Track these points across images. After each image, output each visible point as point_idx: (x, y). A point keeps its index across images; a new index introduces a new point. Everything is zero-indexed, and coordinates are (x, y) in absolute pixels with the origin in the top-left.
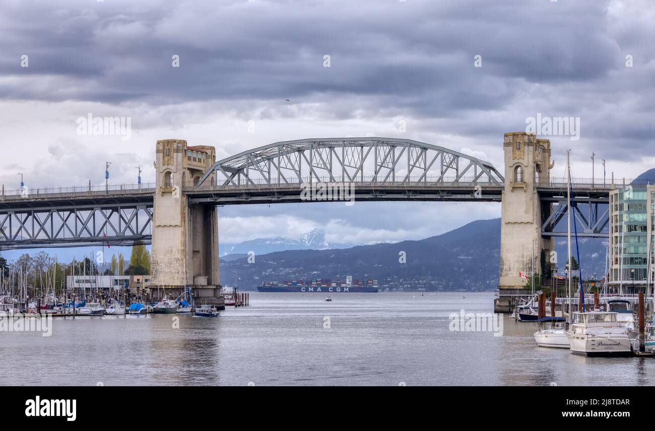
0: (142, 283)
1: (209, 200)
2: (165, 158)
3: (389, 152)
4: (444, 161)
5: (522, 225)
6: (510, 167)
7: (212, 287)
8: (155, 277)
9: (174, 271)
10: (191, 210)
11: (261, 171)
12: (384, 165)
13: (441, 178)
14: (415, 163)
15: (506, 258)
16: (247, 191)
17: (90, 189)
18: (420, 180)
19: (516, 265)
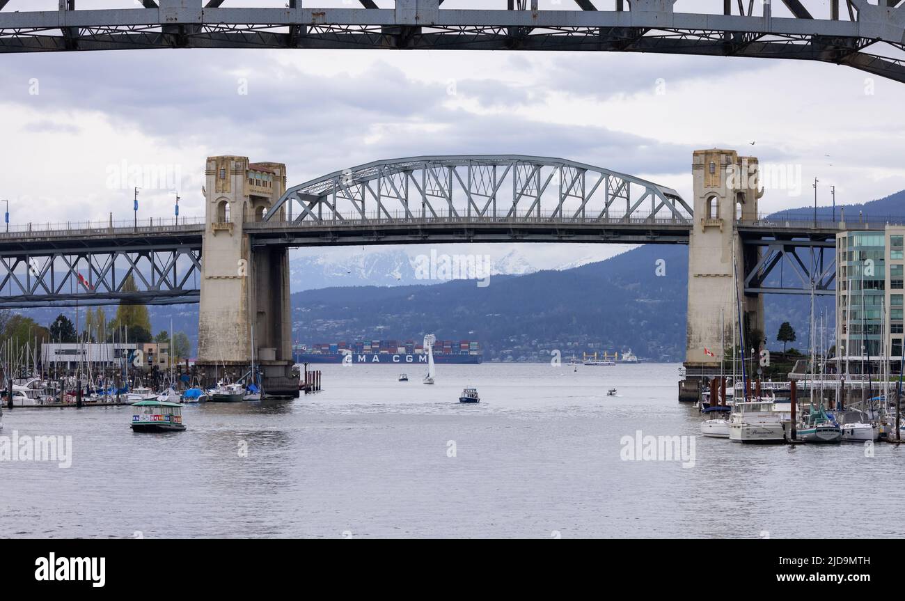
0: (157, 354)
1: (280, 241)
2: (219, 182)
3: (533, 173)
4: (610, 188)
5: (717, 278)
6: (701, 198)
7: (283, 363)
8: (205, 350)
9: (232, 341)
10: (255, 255)
11: (353, 200)
12: (525, 193)
13: (605, 211)
14: (569, 190)
15: (695, 325)
16: (334, 230)
17: (111, 224)
18: (576, 215)
19: (710, 334)
